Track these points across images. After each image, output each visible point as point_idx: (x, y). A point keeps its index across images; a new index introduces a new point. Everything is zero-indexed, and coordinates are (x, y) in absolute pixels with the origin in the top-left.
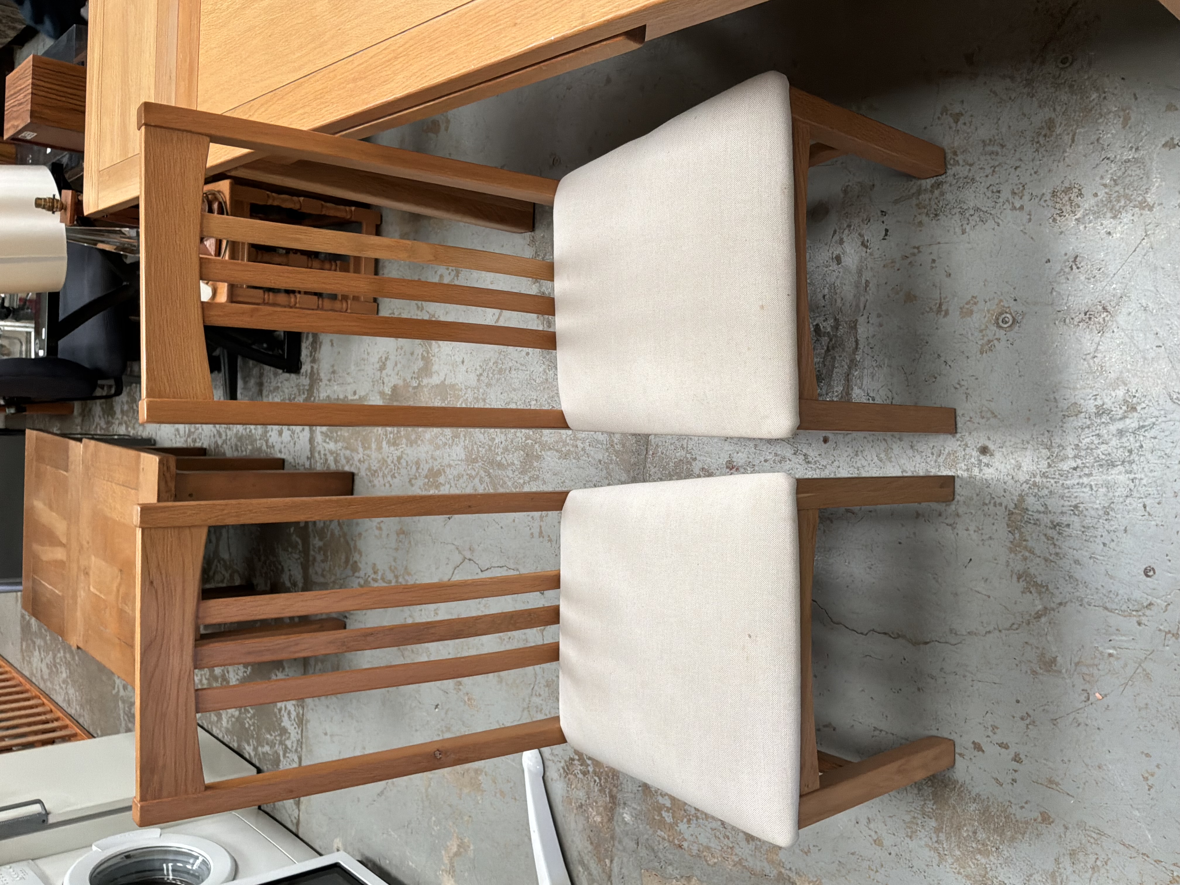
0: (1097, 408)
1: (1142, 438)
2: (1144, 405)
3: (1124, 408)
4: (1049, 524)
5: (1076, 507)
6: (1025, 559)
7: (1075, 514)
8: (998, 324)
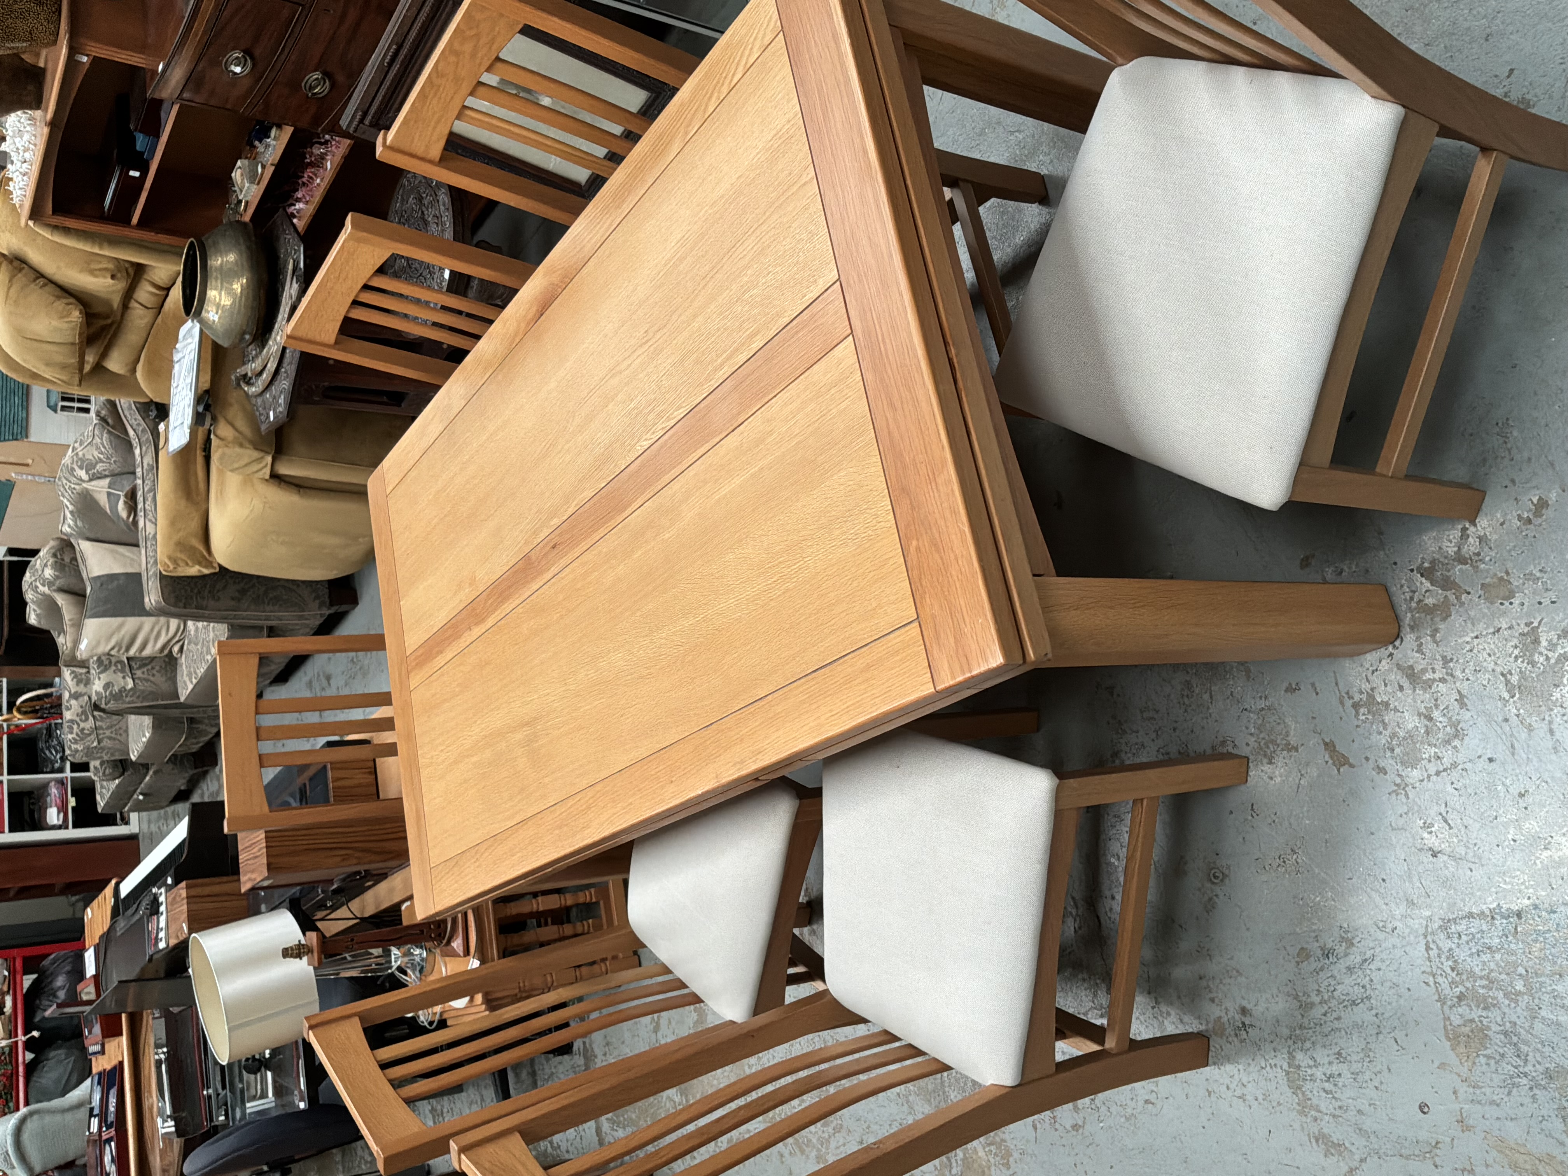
0: (1322, 949)
1: (1368, 972)
2: (1358, 939)
3: (1344, 944)
4: (1324, 1078)
5: (1339, 1054)
6: (1316, 1120)
7: (1341, 1062)
8: (1211, 880)
